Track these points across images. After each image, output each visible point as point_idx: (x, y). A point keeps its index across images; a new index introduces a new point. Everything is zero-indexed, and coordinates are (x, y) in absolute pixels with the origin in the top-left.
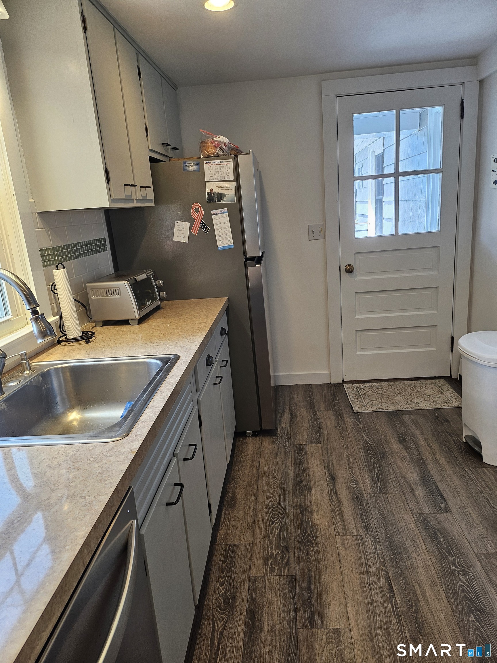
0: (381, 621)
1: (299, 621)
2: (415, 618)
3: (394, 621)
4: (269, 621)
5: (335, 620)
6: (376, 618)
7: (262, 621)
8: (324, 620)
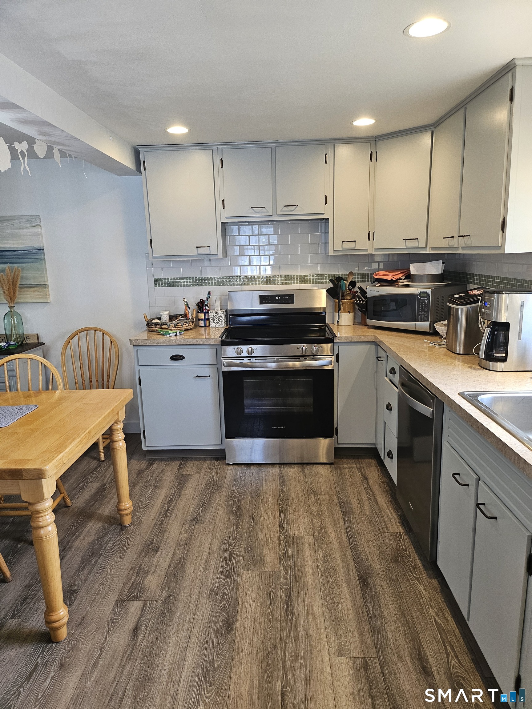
0: (300, 663)
1: (378, 664)
2: (268, 664)
3: (289, 663)
4: (407, 664)
5: (343, 664)
6: (304, 665)
7: (414, 664)
8: (353, 664)
